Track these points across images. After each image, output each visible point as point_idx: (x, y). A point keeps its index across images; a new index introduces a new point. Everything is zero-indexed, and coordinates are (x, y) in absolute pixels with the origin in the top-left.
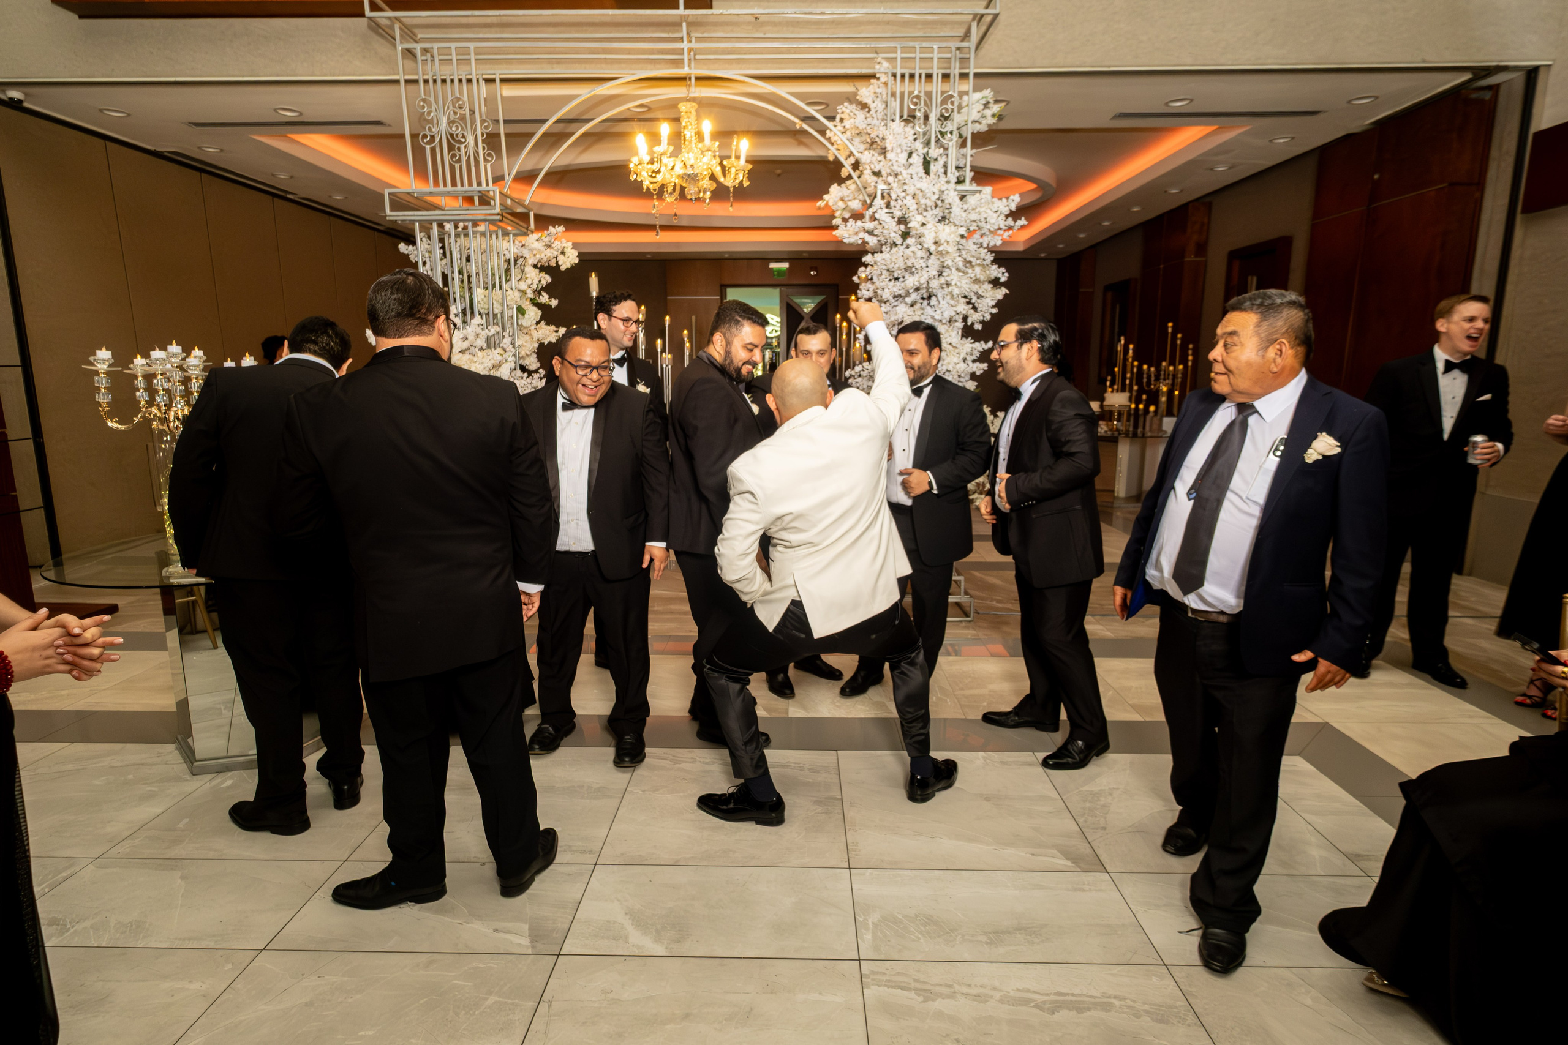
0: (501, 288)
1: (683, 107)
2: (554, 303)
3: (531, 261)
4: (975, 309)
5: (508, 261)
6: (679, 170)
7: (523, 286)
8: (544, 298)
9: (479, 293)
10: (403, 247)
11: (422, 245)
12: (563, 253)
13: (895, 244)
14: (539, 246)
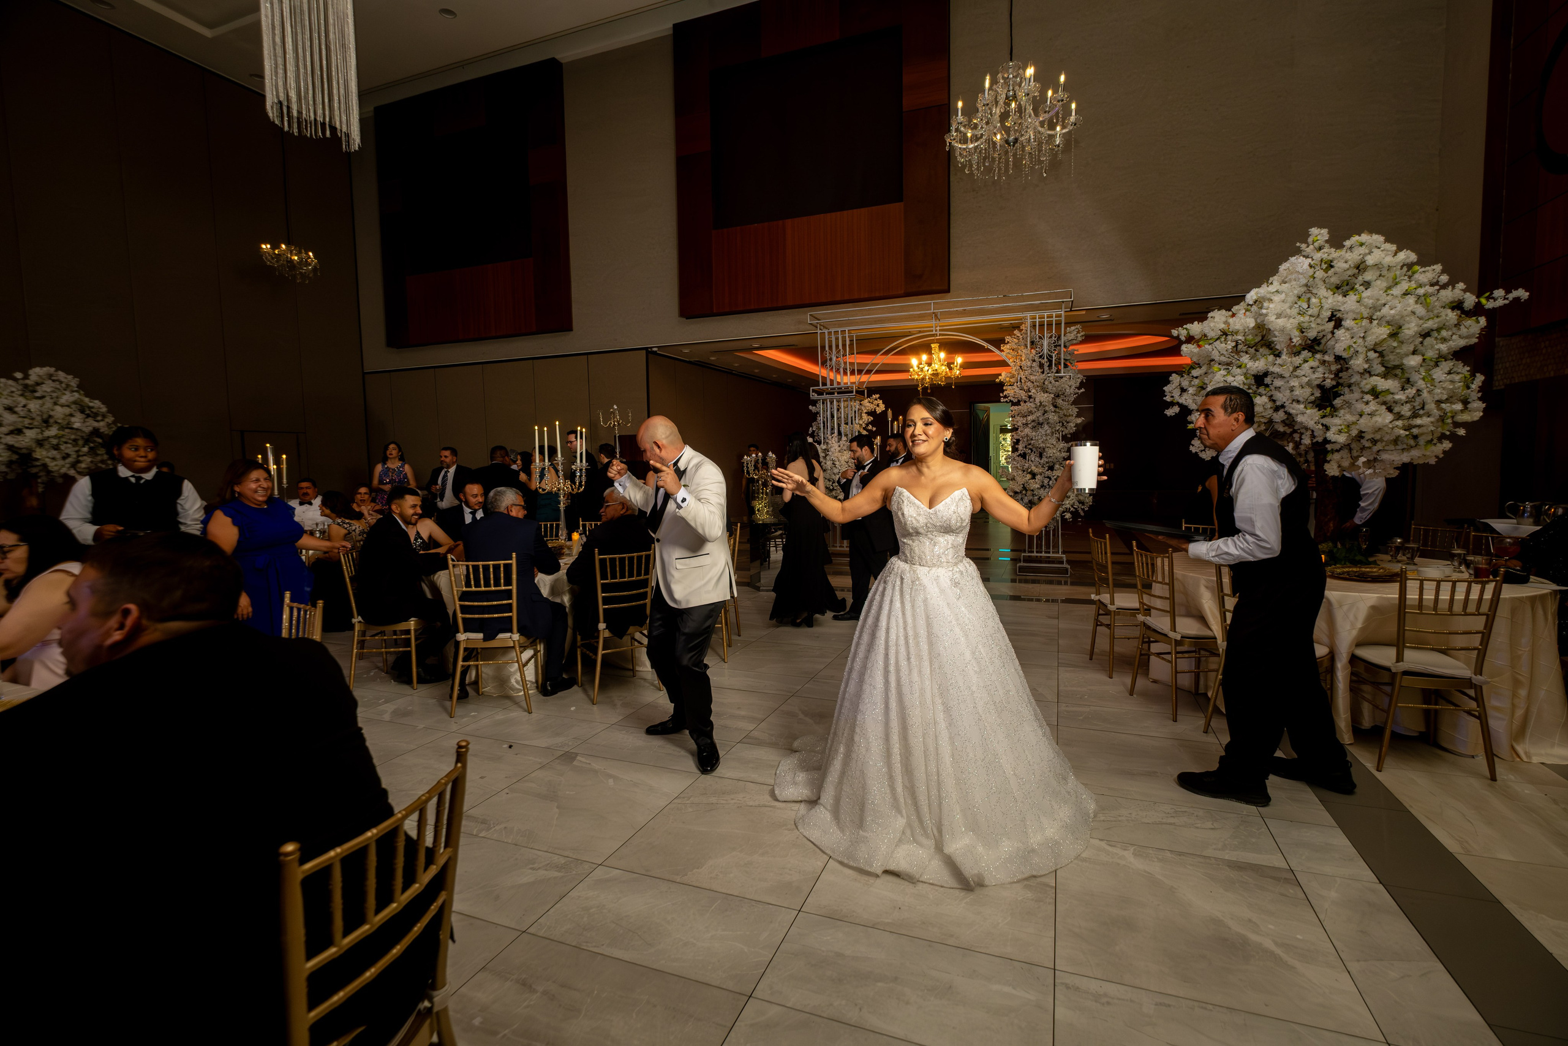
0: (852, 424)
1: (933, 346)
2: (874, 429)
3: (865, 411)
4: (1066, 428)
5: (855, 412)
6: (930, 372)
7: (861, 422)
8: (870, 427)
9: (843, 427)
10: (810, 407)
11: (820, 405)
12: (878, 406)
13: (1025, 402)
14: (868, 404)
